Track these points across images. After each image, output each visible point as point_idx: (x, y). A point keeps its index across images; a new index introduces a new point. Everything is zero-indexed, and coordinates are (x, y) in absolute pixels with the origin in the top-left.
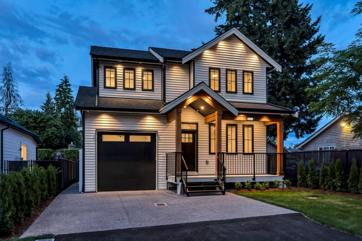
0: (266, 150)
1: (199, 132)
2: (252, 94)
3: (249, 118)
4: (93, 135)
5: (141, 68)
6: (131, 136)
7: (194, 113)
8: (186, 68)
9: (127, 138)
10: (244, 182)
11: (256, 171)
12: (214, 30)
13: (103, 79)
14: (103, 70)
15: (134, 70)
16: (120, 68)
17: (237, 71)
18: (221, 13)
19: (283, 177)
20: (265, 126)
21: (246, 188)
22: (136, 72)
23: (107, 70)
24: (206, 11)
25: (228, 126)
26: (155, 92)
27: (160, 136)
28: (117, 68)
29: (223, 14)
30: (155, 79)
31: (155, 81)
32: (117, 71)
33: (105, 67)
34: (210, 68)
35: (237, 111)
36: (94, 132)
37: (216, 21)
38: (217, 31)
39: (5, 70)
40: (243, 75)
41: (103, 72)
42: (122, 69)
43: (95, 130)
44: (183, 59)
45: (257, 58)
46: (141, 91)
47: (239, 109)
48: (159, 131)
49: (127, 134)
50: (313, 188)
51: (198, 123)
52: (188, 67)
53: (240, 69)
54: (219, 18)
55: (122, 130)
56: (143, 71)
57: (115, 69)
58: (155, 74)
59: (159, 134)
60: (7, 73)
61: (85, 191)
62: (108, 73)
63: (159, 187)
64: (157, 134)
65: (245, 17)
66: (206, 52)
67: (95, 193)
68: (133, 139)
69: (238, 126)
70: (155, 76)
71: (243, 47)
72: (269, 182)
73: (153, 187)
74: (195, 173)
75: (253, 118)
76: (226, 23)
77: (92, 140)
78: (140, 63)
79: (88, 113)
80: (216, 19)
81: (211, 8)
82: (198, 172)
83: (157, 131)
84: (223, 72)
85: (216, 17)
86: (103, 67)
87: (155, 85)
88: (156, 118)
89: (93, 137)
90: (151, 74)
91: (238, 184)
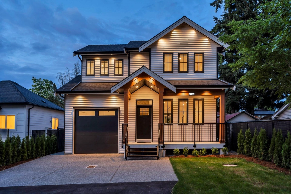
0: (216, 120)
1: (154, 107)
2: (203, 72)
3: (190, 93)
4: (71, 111)
5: (114, 58)
6: (100, 112)
7: (150, 91)
8: (147, 55)
9: (97, 114)
10: (183, 149)
11: (196, 139)
12: (213, 19)
13: (85, 69)
14: (85, 62)
15: (108, 60)
16: (98, 60)
17: (188, 53)
18: (220, 5)
19: (224, 144)
20: (215, 99)
21: (183, 154)
22: (110, 62)
23: (88, 62)
24: (211, 5)
25: (180, 101)
26: (124, 76)
27: (121, 111)
28: (96, 60)
29: (222, 5)
30: (124, 66)
31: (124, 67)
32: (96, 62)
33: (87, 60)
34: (164, 54)
35: (175, 88)
36: (72, 109)
37: (216, 12)
38: (216, 20)
39: (75, 66)
40: (194, 56)
41: (85, 64)
42: (99, 60)
43: (72, 107)
44: (139, 48)
45: (208, 40)
46: (113, 76)
47: (176, 86)
48: (120, 107)
49: (97, 110)
50: (248, 156)
51: (153, 99)
52: (149, 54)
53: (191, 51)
54: (219, 9)
55: (92, 107)
56: (115, 60)
57: (94, 61)
58: (124, 62)
59: (121, 109)
60: (76, 68)
61: (65, 153)
62: (89, 65)
63: (120, 151)
64: (119, 109)
65: (238, 5)
66: (160, 40)
67: (72, 155)
68: (101, 113)
69: (189, 101)
70: (124, 64)
71: (194, 32)
72: (206, 149)
73: (115, 151)
74: (150, 140)
75: (194, 94)
76: (224, 12)
77: (70, 115)
78: (112, 55)
79: (67, 95)
80: (216, 10)
81: (214, 1)
82: (152, 139)
83: (119, 107)
84: (176, 55)
85: (216, 8)
86: (85, 60)
87: (124, 71)
88: (118, 97)
89: (71, 113)
90: (121, 62)
91: (176, 150)
